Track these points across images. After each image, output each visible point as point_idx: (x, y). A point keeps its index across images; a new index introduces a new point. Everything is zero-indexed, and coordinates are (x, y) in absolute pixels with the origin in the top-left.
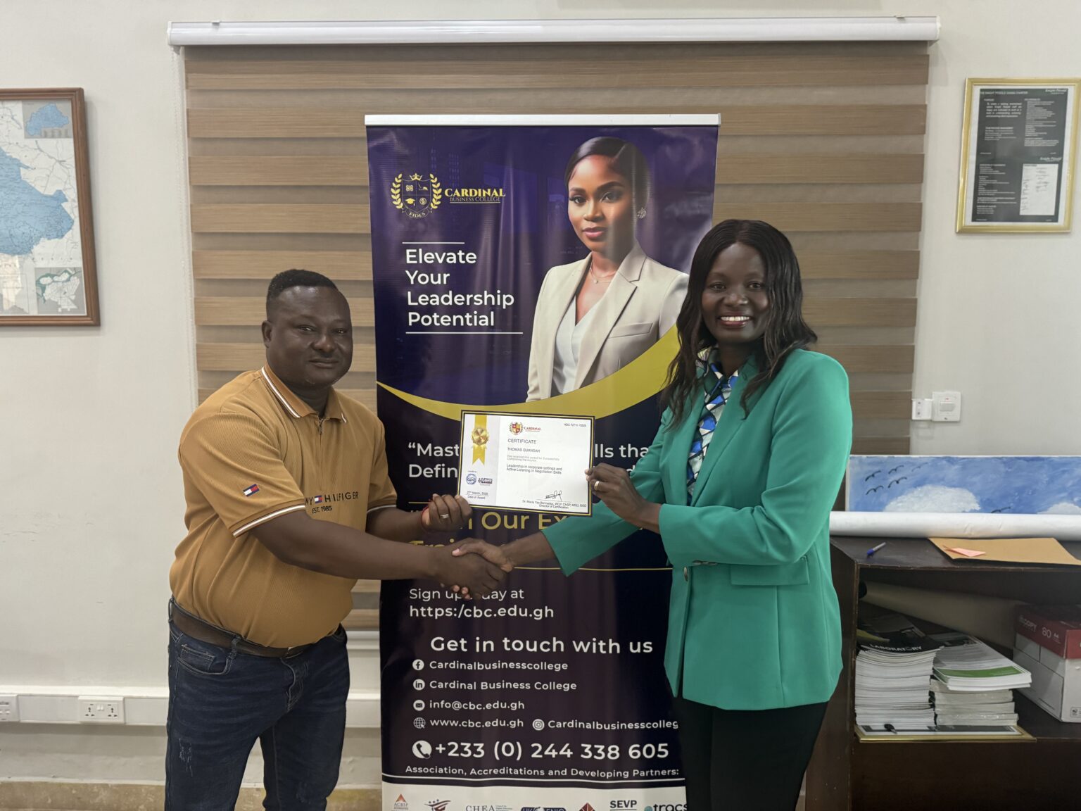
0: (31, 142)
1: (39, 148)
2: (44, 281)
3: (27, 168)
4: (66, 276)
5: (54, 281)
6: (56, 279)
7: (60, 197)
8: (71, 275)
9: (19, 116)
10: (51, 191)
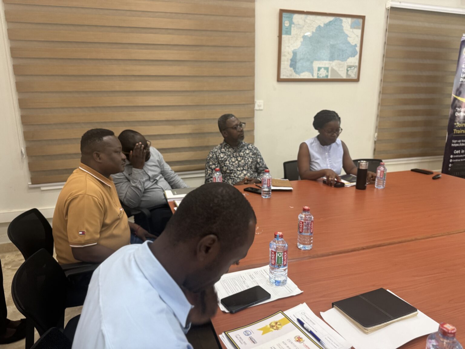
0: (351, 30)
1: (353, 32)
2: (349, 69)
3: (349, 37)
4: (353, 68)
5: (351, 69)
6: (352, 68)
7: (356, 45)
8: (355, 67)
9: (350, 22)
10: (353, 44)
